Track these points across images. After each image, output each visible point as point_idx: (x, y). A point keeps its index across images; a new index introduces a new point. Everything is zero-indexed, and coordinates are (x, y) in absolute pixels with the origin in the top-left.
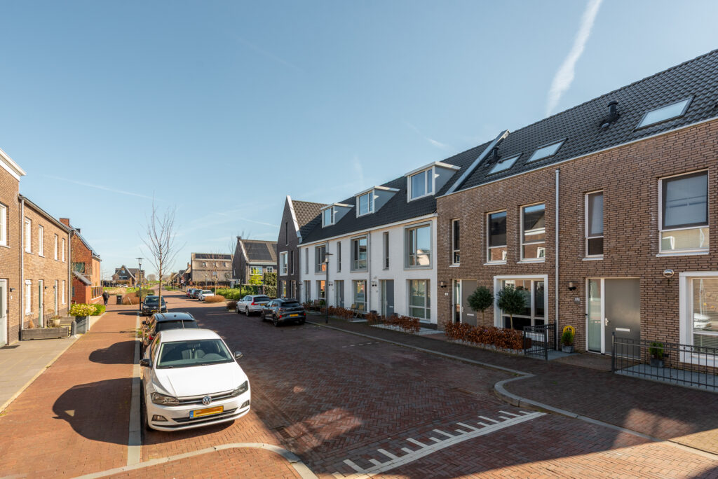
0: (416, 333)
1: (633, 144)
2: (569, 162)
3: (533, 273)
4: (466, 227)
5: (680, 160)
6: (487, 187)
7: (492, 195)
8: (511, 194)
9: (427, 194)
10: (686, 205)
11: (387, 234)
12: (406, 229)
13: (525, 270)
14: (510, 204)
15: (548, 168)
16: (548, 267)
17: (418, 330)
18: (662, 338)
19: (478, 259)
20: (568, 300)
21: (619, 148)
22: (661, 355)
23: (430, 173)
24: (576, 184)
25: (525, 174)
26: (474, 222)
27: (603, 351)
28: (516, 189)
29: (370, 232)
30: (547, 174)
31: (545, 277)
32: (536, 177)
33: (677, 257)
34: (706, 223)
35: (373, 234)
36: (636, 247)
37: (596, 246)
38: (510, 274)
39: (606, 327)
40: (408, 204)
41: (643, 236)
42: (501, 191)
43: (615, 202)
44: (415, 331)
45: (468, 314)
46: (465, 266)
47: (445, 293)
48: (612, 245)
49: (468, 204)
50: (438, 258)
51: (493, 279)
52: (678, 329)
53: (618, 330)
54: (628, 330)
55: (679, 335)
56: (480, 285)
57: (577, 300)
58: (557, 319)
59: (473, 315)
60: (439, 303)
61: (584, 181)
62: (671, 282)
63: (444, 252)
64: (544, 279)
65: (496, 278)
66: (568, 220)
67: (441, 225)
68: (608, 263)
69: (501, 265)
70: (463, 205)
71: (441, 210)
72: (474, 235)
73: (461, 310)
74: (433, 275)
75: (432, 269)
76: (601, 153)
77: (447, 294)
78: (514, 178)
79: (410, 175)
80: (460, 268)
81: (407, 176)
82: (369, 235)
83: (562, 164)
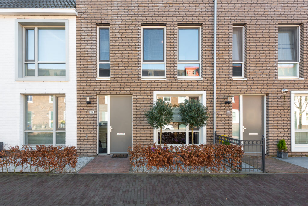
3: (192, 89)
4: (118, 35)
5: (291, 15)
7: (150, 6)
13: (185, 86)
14: (170, 20)
16: (206, 84)
19: (135, 73)
20: (221, 113)
22: (282, 149)
24: (228, 15)
26: (129, 31)
28: (177, 7)
31: (204, 93)
33: (289, 80)
36: (267, 72)
37: (237, 71)
39: (243, 132)
41: (271, 64)
43: (254, 36)
44: (67, 166)
45: (118, 134)
46: (118, 79)
47: (88, 110)
48: (253, 68)
49: (121, 10)
50: (78, 68)
51: (152, 95)
52: (290, 130)
53: (250, 134)
54: (257, 134)
55: (290, 134)
56: (136, 100)
57: (228, 112)
58: (215, 130)
59: (124, 134)
60: (79, 123)
61: (234, 15)
62: (287, 98)
63: (87, 62)
64: (202, 95)
65: (155, 93)
66: (222, 43)
67: (83, 28)
68: (250, 83)
69: (160, 81)
70: (115, 10)
71: (84, 9)
72: (129, 46)
73: (109, 129)
74: (69, 88)
75: (68, 81)
77: (91, 112)
80: (111, 82)
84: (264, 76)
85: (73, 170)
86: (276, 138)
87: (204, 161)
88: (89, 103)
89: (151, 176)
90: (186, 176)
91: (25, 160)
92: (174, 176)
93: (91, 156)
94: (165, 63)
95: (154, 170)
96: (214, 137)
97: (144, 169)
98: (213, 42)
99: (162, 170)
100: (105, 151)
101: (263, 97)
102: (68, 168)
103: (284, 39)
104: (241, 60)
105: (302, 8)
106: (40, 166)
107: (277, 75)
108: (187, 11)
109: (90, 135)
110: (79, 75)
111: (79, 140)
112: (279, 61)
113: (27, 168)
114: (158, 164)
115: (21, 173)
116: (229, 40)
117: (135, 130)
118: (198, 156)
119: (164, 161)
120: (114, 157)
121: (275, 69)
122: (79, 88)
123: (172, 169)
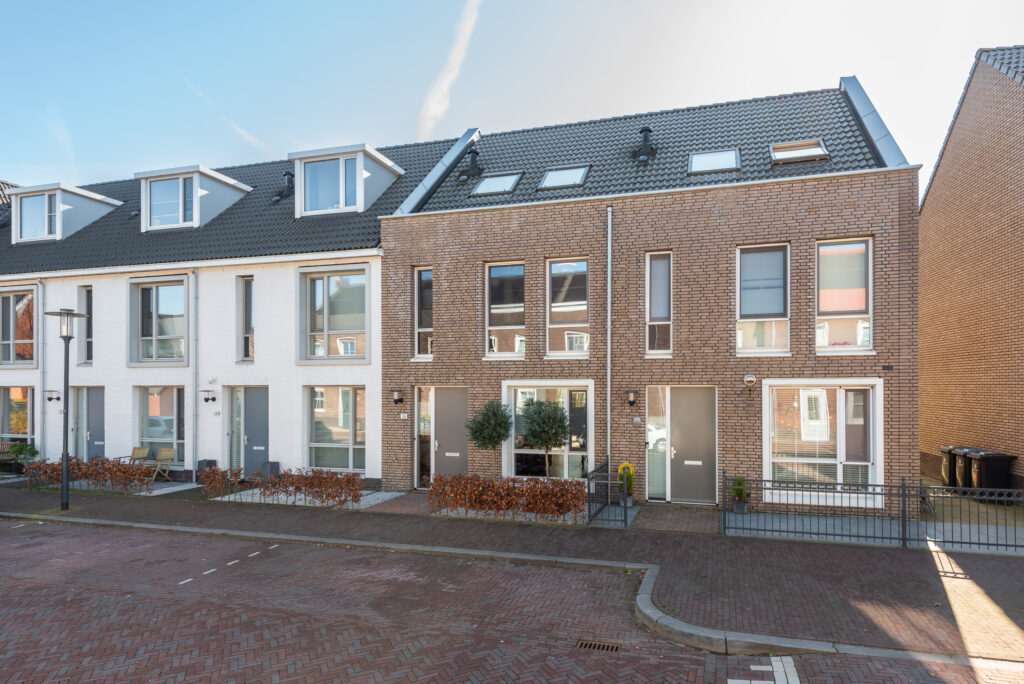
0: (351, 506)
2: (626, 198)
3: (570, 376)
6: (488, 215)
7: (497, 229)
8: (534, 235)
9: (342, 208)
10: (759, 288)
11: (247, 282)
12: (304, 275)
13: (558, 370)
14: (531, 252)
15: (594, 201)
16: (594, 367)
17: (356, 499)
18: (742, 472)
19: (472, 348)
20: (623, 421)
22: (741, 495)
23: (350, 164)
24: (635, 235)
25: (558, 204)
26: (463, 277)
27: (668, 498)
29: (195, 271)
30: (593, 212)
31: (590, 383)
32: (575, 211)
33: (759, 358)
34: (785, 313)
35: (203, 277)
36: (713, 342)
37: (659, 337)
38: (532, 377)
39: (672, 460)
40: (295, 220)
41: (721, 326)
42: (514, 226)
43: (687, 272)
45: (448, 454)
46: (445, 360)
47: (399, 413)
48: (684, 336)
49: (450, 240)
50: (385, 342)
51: (500, 387)
52: (760, 457)
53: (687, 463)
54: (700, 463)
55: (761, 466)
56: (474, 397)
57: (637, 420)
58: (609, 454)
59: (457, 455)
60: (385, 434)
61: (647, 234)
62: (753, 393)
63: (397, 331)
64: (587, 387)
65: (505, 384)
66: (624, 291)
67: (392, 274)
68: (679, 364)
69: (515, 362)
70: (440, 242)
71: (392, 245)
73: (433, 446)
74: (371, 376)
75: (370, 364)
76: (670, 194)
77: (404, 416)
78: (538, 206)
79: (301, 159)
80: (434, 363)
81: (294, 160)
82: (192, 277)
83: (615, 199)
84: (707, 350)
86: (732, 473)
88: (399, 401)
93: (403, 491)
95: (472, 514)
98: (607, 288)
101: (713, 390)
104: (669, 319)
105: (786, 209)
106: (317, 498)
107: (733, 348)
108: (559, 235)
109: (402, 455)
110: (385, 355)
111: (385, 462)
112: (741, 317)
113: (301, 499)
116: (638, 283)
117: (473, 450)
121: (730, 335)
122: (385, 376)
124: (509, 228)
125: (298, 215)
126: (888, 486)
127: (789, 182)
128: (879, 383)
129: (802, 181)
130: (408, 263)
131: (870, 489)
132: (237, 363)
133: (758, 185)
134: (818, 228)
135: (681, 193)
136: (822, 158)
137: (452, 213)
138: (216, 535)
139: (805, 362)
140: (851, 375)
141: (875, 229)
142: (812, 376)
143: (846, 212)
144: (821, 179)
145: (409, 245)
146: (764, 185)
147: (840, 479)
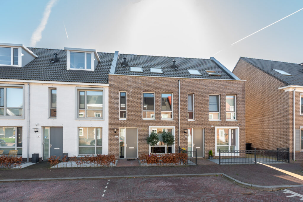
1: (204, 80)
2: (183, 79)
3: (168, 125)
6: (144, 78)
7: (147, 83)
8: (158, 86)
9: (86, 69)
12: (78, 89)
13: (165, 123)
14: (157, 90)
15: (175, 78)
16: (175, 123)
18: (210, 149)
19: (139, 116)
20: (182, 137)
21: (200, 79)
22: (210, 155)
24: (186, 89)
25: (165, 78)
26: (136, 95)
27: (193, 157)
30: (174, 81)
31: (174, 127)
32: (170, 80)
33: (214, 121)
34: (218, 111)
36: (204, 117)
37: (191, 116)
38: (157, 125)
39: (193, 147)
40: (67, 71)
41: (206, 113)
42: (152, 82)
43: (198, 99)
44: (111, 164)
45: (130, 148)
46: (131, 120)
47: (115, 136)
48: (197, 115)
49: (132, 84)
50: (109, 114)
51: (148, 128)
52: (215, 145)
53: (197, 147)
54: (200, 147)
55: (215, 148)
56: (140, 131)
57: (186, 137)
58: (179, 146)
59: (133, 148)
60: (110, 142)
61: (188, 89)
62: (213, 130)
63: (114, 110)
64: (173, 128)
65: (150, 127)
66: (182, 103)
67: (112, 92)
68: (196, 122)
69: (152, 121)
70: (129, 84)
71: (113, 83)
72: (137, 103)
73: (125, 145)
74: (105, 124)
75: (104, 120)
76: (194, 79)
77: (116, 137)
78: (159, 78)
79: (69, 50)
80: (127, 121)
81: (66, 50)
82: (27, 86)
83: (181, 79)
84: (203, 119)
85: (114, 165)
86: (208, 150)
87: (172, 160)
88: (115, 132)
89: (149, 167)
90: (164, 167)
91: (92, 161)
92: (159, 167)
94: (154, 111)
95: (150, 165)
96: (179, 150)
97: (146, 164)
98: (178, 102)
99: (154, 165)
100: (123, 157)
101: (203, 129)
102: (112, 165)
103: (212, 100)
104: (192, 111)
105: (220, 86)
106: (99, 164)
107: (209, 119)
108: (165, 86)
109: (116, 149)
110: (110, 117)
111: (110, 151)
112: (210, 111)
113: (93, 165)
114: (152, 162)
115: (90, 167)
116: (186, 101)
117: (139, 146)
118: (169, 158)
119: (155, 161)
120: (128, 160)
121: (208, 116)
122: (110, 124)
123: (158, 164)
124: (151, 83)
125: (68, 69)
126: (240, 151)
127: (221, 80)
128: (238, 128)
129: (223, 80)
130: (118, 89)
131: (235, 152)
132: (48, 118)
133: (214, 80)
134: (226, 92)
135: (197, 79)
136: (219, 76)
137: (133, 76)
138: (81, 179)
139: (223, 123)
140: (233, 126)
141: (237, 93)
142: (225, 126)
143: (232, 89)
144: (227, 81)
145: (118, 84)
146: (215, 80)
147: (230, 150)
